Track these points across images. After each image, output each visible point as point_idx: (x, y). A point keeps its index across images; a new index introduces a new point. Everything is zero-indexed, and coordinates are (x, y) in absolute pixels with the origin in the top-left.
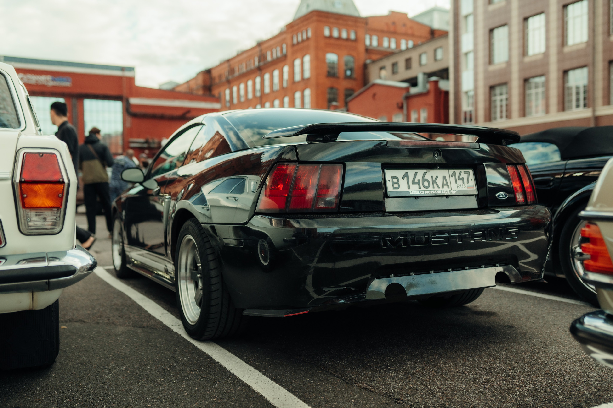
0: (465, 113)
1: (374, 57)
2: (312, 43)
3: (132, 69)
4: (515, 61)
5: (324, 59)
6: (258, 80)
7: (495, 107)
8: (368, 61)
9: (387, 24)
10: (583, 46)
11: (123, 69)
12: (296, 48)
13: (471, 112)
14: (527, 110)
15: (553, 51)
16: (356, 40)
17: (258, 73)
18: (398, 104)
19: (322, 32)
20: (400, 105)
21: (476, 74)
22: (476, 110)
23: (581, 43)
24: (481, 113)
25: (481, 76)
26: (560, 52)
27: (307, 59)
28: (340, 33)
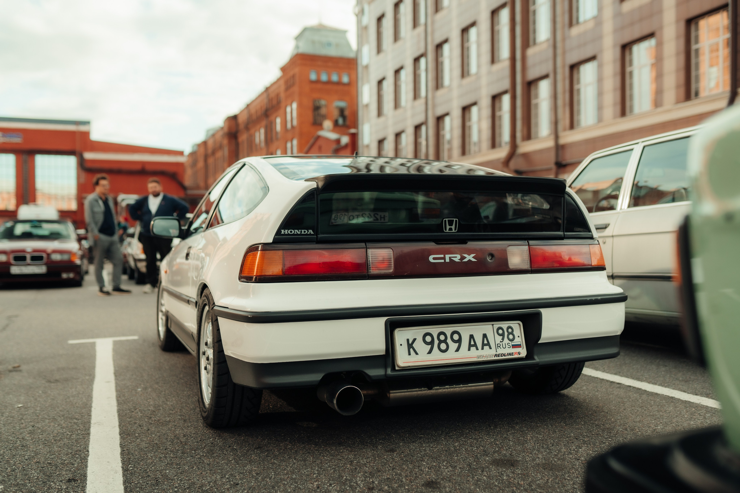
2: (296, 89)
3: (87, 123)
4: (391, 113)
11: (77, 123)
12: (287, 94)
15: (409, 105)
16: (349, 84)
19: (308, 75)
21: (371, 128)
25: (374, 129)
27: (294, 106)
28: (329, 76)
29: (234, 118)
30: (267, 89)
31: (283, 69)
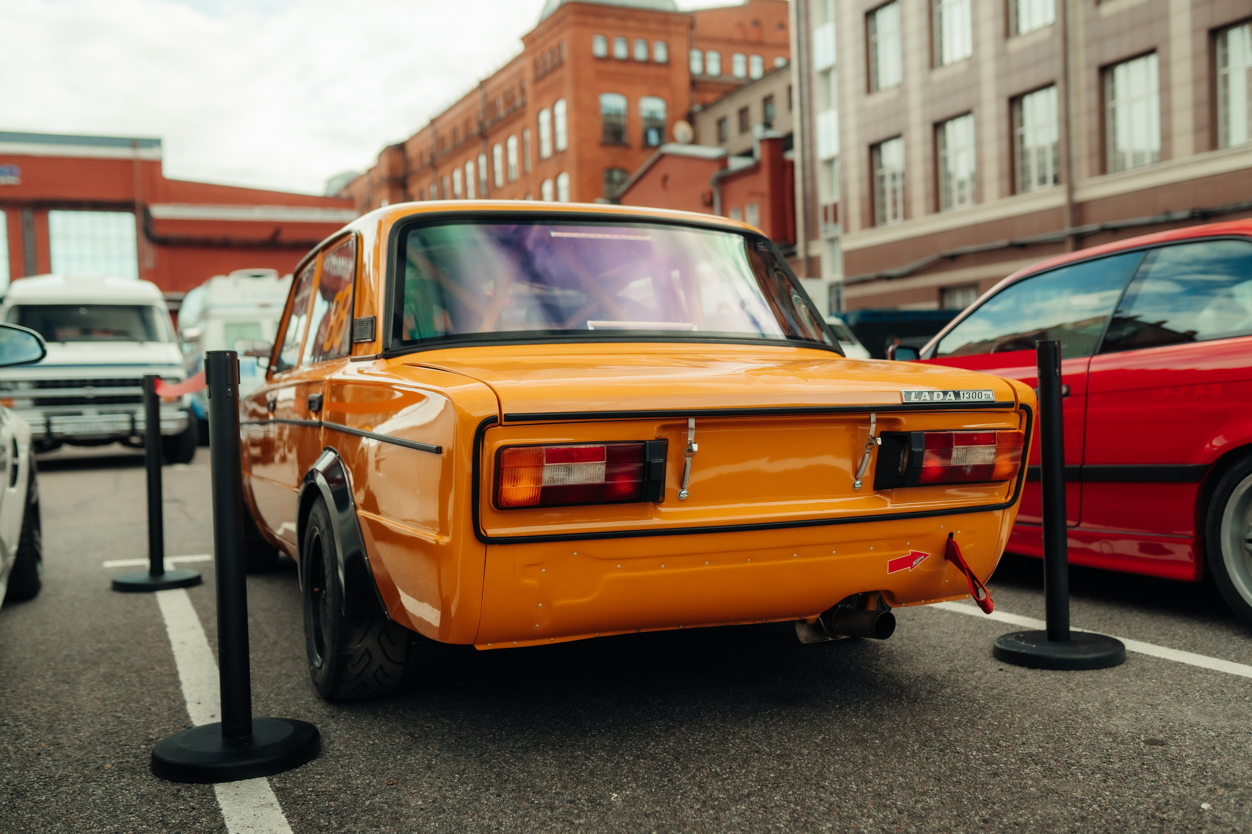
0: (826, 209)
1: (710, 97)
2: (566, 73)
3: (156, 143)
4: (915, 80)
5: (595, 107)
6: (483, 160)
7: (883, 192)
8: (697, 108)
9: (741, 25)
10: (1046, 34)
11: (134, 143)
12: (542, 85)
13: (835, 206)
14: (943, 197)
15: (988, 50)
16: (667, 64)
17: (481, 145)
18: (703, 196)
19: (590, 46)
20: (708, 198)
21: (842, 118)
22: (845, 200)
23: (1045, 27)
24: (855, 209)
25: (852, 122)
26: (1001, 55)
27: (561, 108)
28: (630, 48)
29: (400, 148)
30: (483, 84)
31: (529, 39)
